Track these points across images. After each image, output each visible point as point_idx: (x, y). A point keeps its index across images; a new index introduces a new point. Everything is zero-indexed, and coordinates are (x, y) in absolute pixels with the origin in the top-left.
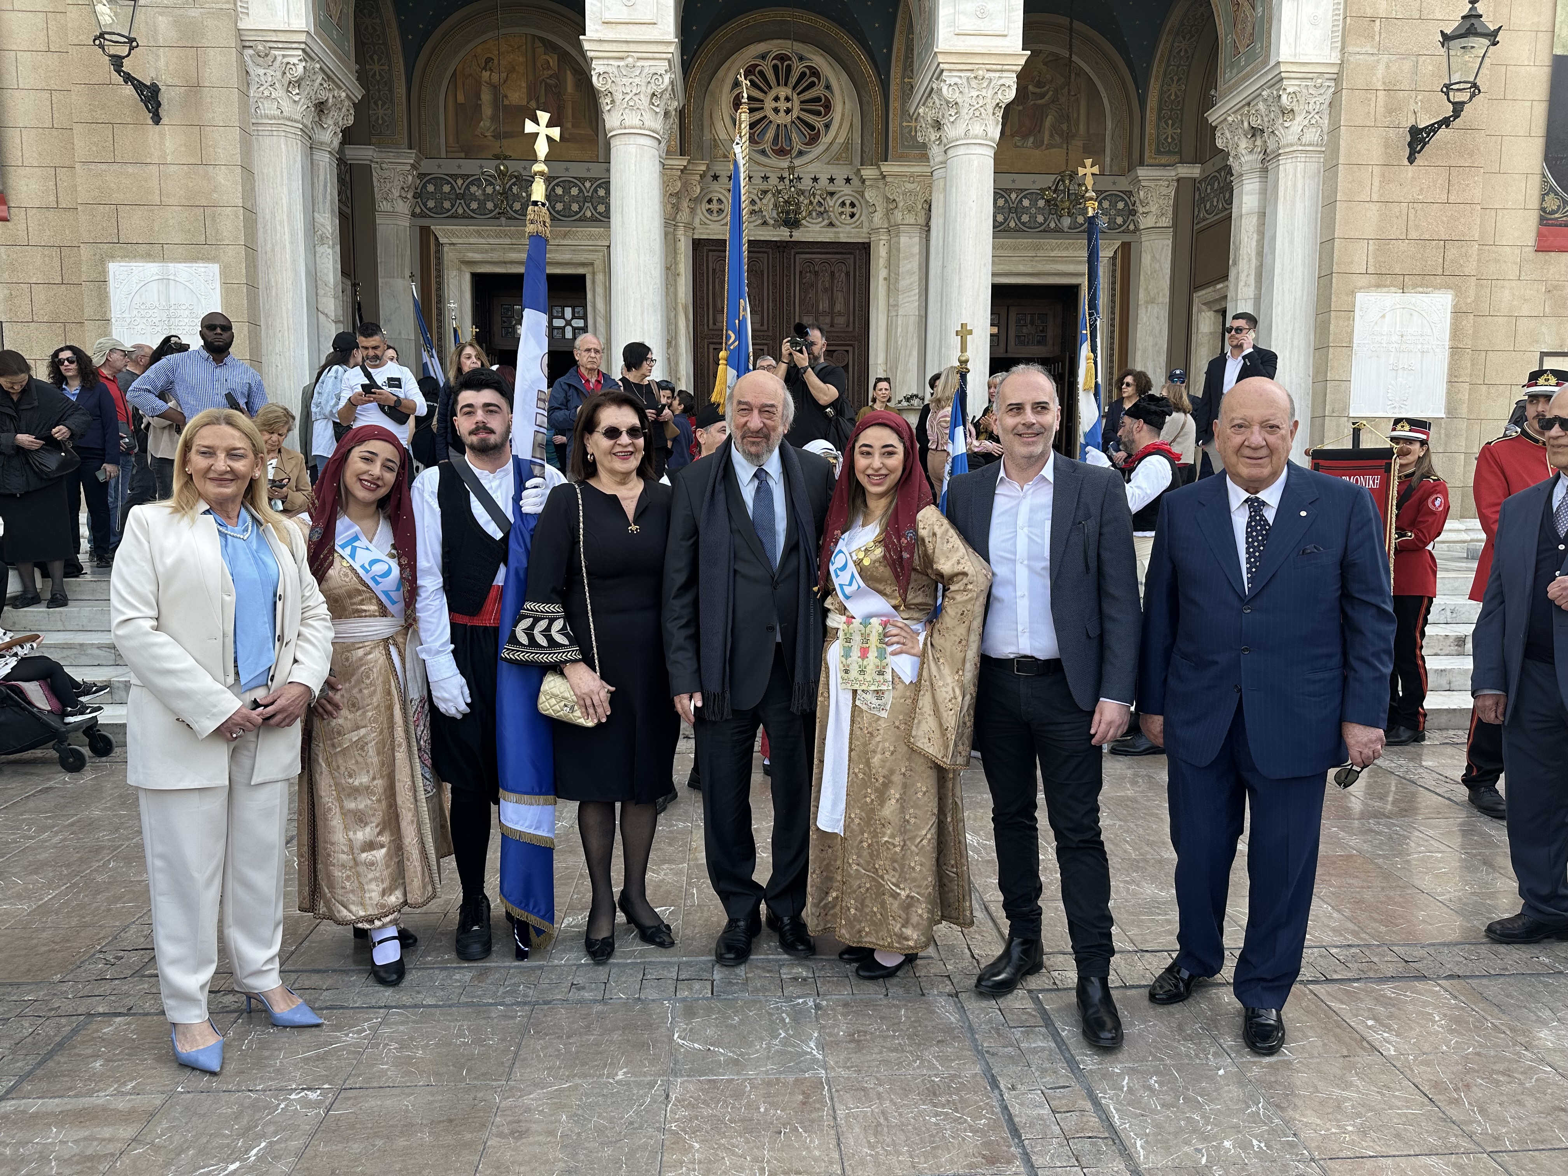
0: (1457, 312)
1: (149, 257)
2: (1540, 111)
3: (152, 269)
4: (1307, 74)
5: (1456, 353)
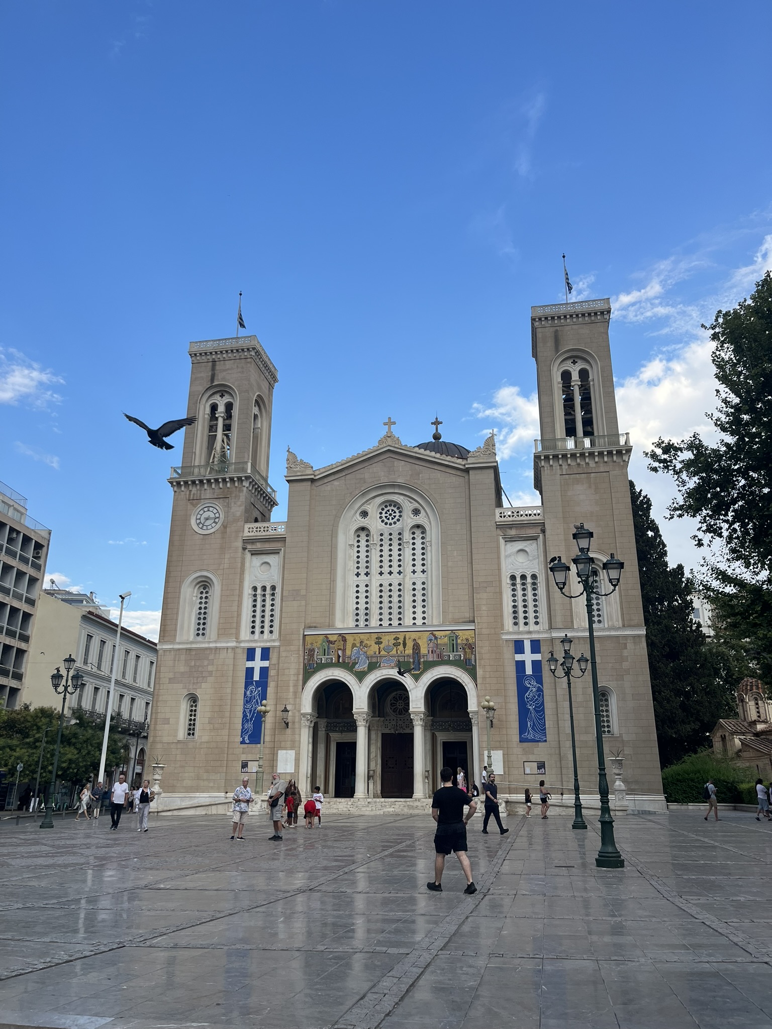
0: (503, 754)
1: (284, 749)
2: (517, 717)
3: (285, 751)
4: (473, 712)
5: (504, 762)
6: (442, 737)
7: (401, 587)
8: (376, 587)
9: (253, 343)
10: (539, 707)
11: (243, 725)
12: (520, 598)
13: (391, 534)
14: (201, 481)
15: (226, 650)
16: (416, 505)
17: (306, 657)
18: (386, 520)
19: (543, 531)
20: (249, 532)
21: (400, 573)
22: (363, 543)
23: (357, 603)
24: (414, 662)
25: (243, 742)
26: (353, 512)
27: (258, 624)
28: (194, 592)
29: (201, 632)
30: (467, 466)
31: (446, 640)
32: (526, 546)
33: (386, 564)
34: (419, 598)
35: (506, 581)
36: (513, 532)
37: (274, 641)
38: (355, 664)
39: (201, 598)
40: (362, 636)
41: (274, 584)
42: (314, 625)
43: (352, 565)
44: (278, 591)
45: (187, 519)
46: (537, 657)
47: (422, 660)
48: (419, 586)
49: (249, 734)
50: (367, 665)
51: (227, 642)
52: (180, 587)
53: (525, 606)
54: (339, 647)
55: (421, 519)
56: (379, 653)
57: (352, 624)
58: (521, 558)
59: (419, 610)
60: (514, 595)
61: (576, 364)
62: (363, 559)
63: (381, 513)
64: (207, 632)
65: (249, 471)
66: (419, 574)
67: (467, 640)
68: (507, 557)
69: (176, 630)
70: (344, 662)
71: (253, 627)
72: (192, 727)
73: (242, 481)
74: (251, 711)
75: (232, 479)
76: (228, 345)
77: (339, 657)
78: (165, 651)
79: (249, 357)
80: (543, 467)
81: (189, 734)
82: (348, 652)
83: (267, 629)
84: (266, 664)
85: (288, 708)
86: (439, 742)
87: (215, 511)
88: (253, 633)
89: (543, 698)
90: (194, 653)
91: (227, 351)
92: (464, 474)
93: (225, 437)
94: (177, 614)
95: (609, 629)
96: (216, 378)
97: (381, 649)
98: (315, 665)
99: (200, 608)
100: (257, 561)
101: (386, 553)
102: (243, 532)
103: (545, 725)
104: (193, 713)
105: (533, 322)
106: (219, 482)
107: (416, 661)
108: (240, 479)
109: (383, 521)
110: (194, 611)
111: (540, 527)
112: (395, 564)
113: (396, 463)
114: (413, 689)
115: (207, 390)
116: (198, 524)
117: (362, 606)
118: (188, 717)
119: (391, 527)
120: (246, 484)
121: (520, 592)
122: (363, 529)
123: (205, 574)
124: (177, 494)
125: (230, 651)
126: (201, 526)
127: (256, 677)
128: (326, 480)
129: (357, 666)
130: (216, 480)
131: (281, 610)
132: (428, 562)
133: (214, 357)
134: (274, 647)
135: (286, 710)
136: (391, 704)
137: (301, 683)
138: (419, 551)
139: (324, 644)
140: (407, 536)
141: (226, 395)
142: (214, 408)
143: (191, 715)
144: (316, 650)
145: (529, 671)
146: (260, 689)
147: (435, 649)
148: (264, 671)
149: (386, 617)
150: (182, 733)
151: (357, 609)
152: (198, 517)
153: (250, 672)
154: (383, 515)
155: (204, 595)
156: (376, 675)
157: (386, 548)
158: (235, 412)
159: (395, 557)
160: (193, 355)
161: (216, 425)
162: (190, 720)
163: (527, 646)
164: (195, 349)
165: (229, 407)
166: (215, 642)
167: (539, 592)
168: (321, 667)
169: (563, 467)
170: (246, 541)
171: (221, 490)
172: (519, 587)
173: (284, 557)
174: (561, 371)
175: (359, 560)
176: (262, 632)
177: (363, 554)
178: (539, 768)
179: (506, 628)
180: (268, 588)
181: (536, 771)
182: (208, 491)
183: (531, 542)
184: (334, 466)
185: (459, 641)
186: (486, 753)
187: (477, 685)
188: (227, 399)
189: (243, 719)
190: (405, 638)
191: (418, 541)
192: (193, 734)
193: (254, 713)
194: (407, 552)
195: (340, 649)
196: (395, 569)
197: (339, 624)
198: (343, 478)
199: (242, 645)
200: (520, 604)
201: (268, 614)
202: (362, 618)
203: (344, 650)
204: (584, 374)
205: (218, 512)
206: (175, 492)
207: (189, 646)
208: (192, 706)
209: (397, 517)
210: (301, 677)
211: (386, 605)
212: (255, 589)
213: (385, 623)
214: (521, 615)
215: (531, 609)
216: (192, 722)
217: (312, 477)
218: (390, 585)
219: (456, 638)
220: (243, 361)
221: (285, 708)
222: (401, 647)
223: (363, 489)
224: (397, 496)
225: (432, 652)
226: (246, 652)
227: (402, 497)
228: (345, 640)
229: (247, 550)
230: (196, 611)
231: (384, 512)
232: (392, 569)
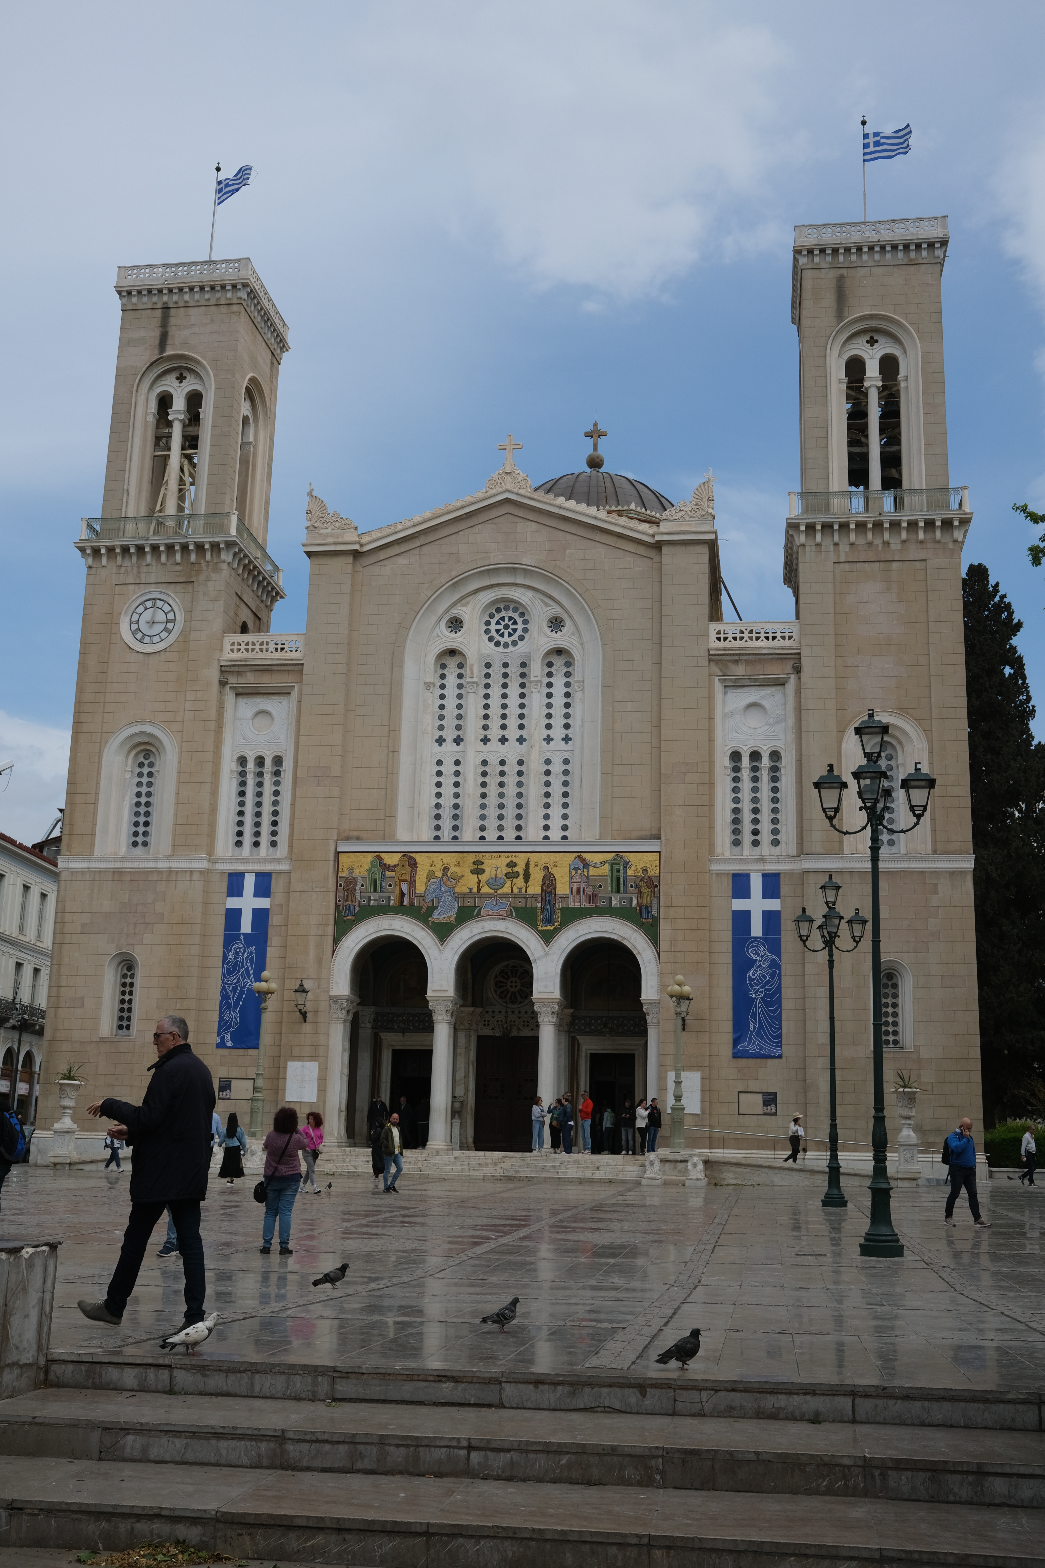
0: (702, 1079)
1: (299, 1060)
2: (731, 1013)
3: (299, 1064)
4: (651, 1002)
5: (703, 1091)
6: (589, 1045)
7: (523, 768)
8: (476, 766)
9: (243, 274)
10: (772, 996)
11: (221, 1013)
12: (746, 794)
13: (506, 665)
14: (140, 549)
15: (188, 874)
16: (557, 611)
17: (340, 894)
18: (497, 638)
19: (798, 670)
20: (232, 651)
21: (521, 740)
22: (451, 680)
23: (439, 795)
24: (543, 909)
25: (221, 1045)
26: (434, 619)
27: (248, 829)
28: (126, 765)
29: (140, 839)
30: (658, 538)
31: (605, 870)
32: (763, 697)
33: (495, 723)
34: (557, 789)
35: (723, 763)
36: (740, 670)
37: (279, 861)
38: (432, 909)
39: (140, 775)
40: (447, 858)
41: (279, 754)
42: (355, 834)
43: (430, 723)
44: (287, 766)
45: (112, 623)
46: (774, 905)
47: (559, 906)
48: (557, 767)
49: (231, 1030)
50: (455, 911)
51: (191, 860)
52: (100, 753)
53: (756, 811)
54: (403, 878)
55: (561, 639)
56: (479, 890)
57: (427, 834)
58: (754, 720)
59: (556, 812)
60: (736, 790)
61: (876, 345)
62: (451, 711)
63: (488, 623)
64: (152, 839)
65: (233, 531)
66: (558, 744)
67: (645, 870)
68: (725, 716)
69: (93, 834)
70: (412, 905)
71: (240, 834)
72: (125, 1014)
73: (219, 550)
74: (235, 989)
75: (200, 547)
76: (195, 276)
77: (402, 895)
78: (73, 872)
79: (235, 301)
80: (803, 545)
81: (120, 1027)
82: (420, 887)
83: (265, 839)
84: (264, 903)
85: (307, 985)
86: (584, 1054)
87: (167, 608)
88: (239, 844)
89: (780, 979)
90: (128, 878)
91: (192, 289)
92: (652, 553)
93: (186, 462)
94: (96, 803)
95: (910, 857)
96: (169, 342)
97: (483, 883)
98: (357, 909)
99: (139, 794)
100: (247, 708)
101: (495, 701)
102: (221, 650)
103: (780, 1028)
104: (127, 989)
105: (797, 256)
106: (175, 552)
107: (548, 907)
108: (215, 546)
109: (491, 639)
110: (127, 798)
111: (792, 663)
112: (513, 722)
113: (521, 526)
114: (539, 958)
115: (152, 364)
116: (134, 633)
117: (447, 801)
118: (118, 997)
119: (506, 650)
120: (226, 556)
121: (746, 784)
122: (452, 652)
123: (148, 729)
124: (93, 571)
125: (196, 876)
126: (139, 636)
127: (246, 926)
128: (383, 555)
129: (436, 913)
130: (170, 548)
131: (293, 804)
132: (576, 722)
133: (165, 298)
134: (279, 873)
135: (302, 990)
136: (496, 984)
137: (330, 940)
138: (558, 700)
139: (374, 870)
140: (536, 670)
141: (188, 378)
142: (165, 402)
143: (123, 993)
144: (360, 882)
145: (757, 929)
146: (253, 949)
147: (584, 885)
148: (260, 916)
149: (492, 823)
150: (107, 1025)
151: (438, 806)
152: (133, 620)
153: (233, 916)
154: (493, 627)
155: (146, 770)
156: (471, 931)
157: (496, 691)
158: (207, 412)
159: (513, 710)
160: (124, 293)
161: (169, 436)
162: (122, 1001)
163: (756, 884)
164: (130, 281)
165: (194, 400)
166: (169, 859)
167: (782, 784)
168: (368, 912)
169: (841, 547)
170: (226, 670)
171: (179, 568)
172: (745, 774)
173: (299, 702)
174: (846, 356)
175: (444, 712)
176: (256, 844)
177: (451, 702)
178: (766, 1103)
179: (718, 850)
180: (268, 762)
181: (759, 1109)
182: (154, 568)
183: (773, 689)
184: (400, 527)
185: (630, 873)
186: (671, 1076)
187: (659, 954)
188: (190, 384)
189: (221, 1002)
190: (527, 865)
191: (559, 681)
192: (128, 1027)
193: (242, 993)
194: (536, 701)
195: (405, 881)
196: (513, 733)
197: (403, 834)
198: (417, 551)
199: (220, 866)
200: (746, 806)
201: (267, 809)
202: (447, 823)
203: (412, 883)
204: (889, 365)
205: (172, 610)
206: (90, 567)
207: (118, 865)
208: (124, 976)
209: (519, 632)
210: (330, 930)
211: (492, 801)
212: (243, 761)
213: (491, 835)
214: (747, 827)
215: (765, 817)
216: (126, 1006)
217: (356, 547)
218: (502, 763)
219: (625, 867)
220: (224, 309)
221: (301, 985)
222: (520, 881)
223: (454, 574)
224: (521, 590)
225: (578, 892)
226: (226, 879)
227: (530, 594)
228: (413, 864)
229: (228, 687)
230: (131, 799)
231: (493, 621)
232: (506, 733)
